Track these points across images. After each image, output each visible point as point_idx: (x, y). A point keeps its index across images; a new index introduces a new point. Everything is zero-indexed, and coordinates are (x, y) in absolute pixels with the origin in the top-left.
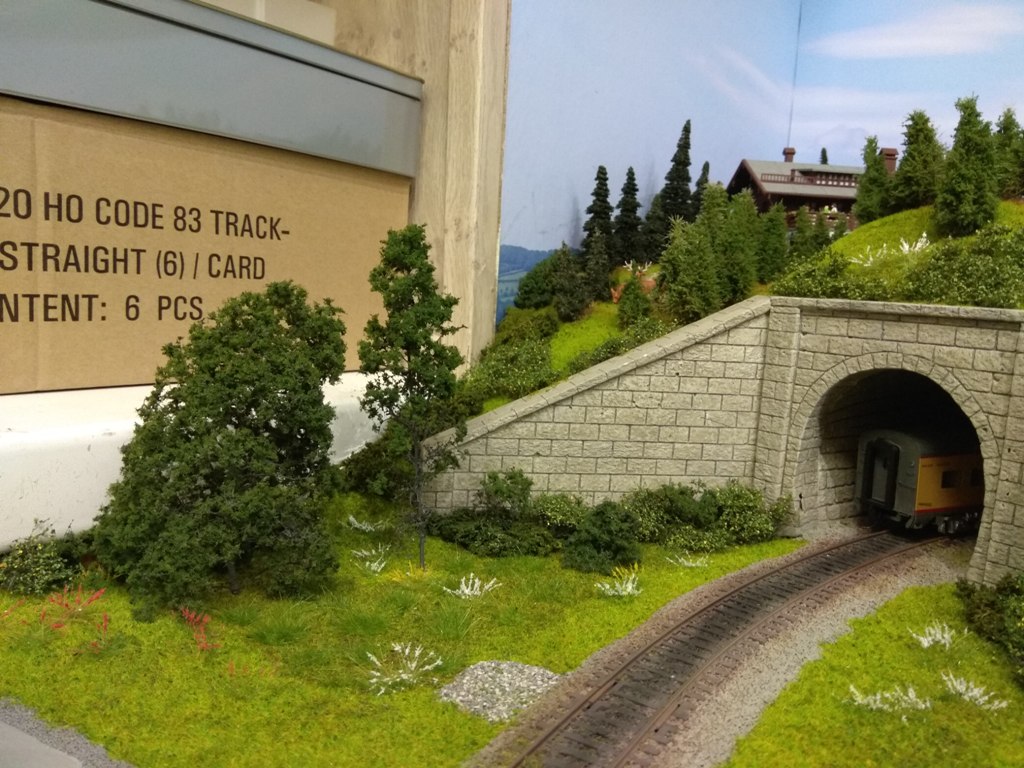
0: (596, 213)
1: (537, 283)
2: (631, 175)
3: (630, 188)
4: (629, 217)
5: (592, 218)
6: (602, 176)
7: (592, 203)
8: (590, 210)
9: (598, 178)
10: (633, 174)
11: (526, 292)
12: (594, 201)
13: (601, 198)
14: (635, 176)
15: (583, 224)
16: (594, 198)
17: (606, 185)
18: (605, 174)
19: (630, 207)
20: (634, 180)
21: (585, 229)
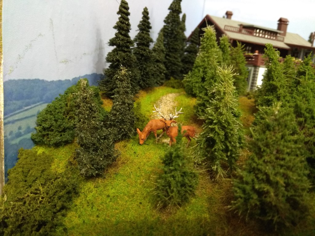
0: (118, 46)
1: (56, 121)
2: (146, 13)
3: (145, 26)
4: (145, 50)
5: (114, 51)
6: (124, 11)
7: (114, 36)
8: (112, 43)
9: (120, 12)
10: (148, 13)
11: (44, 129)
12: (116, 35)
13: (123, 32)
14: (149, 16)
15: (106, 55)
16: (116, 31)
17: (128, 20)
18: (127, 9)
19: (145, 42)
20: (148, 18)
21: (108, 60)
